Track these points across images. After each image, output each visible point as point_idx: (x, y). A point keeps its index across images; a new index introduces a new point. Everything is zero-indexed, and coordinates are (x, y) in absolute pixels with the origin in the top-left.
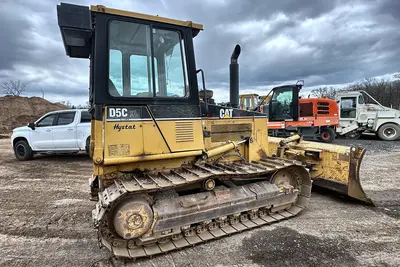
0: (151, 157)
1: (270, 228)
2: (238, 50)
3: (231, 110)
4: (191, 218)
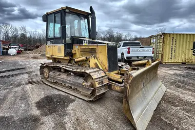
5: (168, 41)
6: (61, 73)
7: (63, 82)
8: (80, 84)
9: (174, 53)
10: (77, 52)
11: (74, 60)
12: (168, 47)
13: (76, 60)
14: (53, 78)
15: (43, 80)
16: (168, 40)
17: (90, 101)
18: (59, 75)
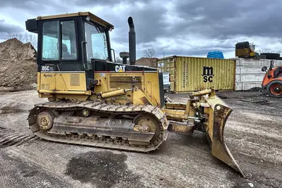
0: (60, 92)
1: (115, 152)
2: (130, 20)
3: (124, 67)
4: (70, 129)
5: (180, 66)
6: (82, 118)
7: (90, 131)
8: (129, 130)
9: (186, 80)
10: (103, 83)
11: (101, 95)
12: (180, 72)
13: (103, 95)
14: (66, 128)
15: (38, 134)
16: (180, 64)
17: (152, 152)
18: (80, 121)
